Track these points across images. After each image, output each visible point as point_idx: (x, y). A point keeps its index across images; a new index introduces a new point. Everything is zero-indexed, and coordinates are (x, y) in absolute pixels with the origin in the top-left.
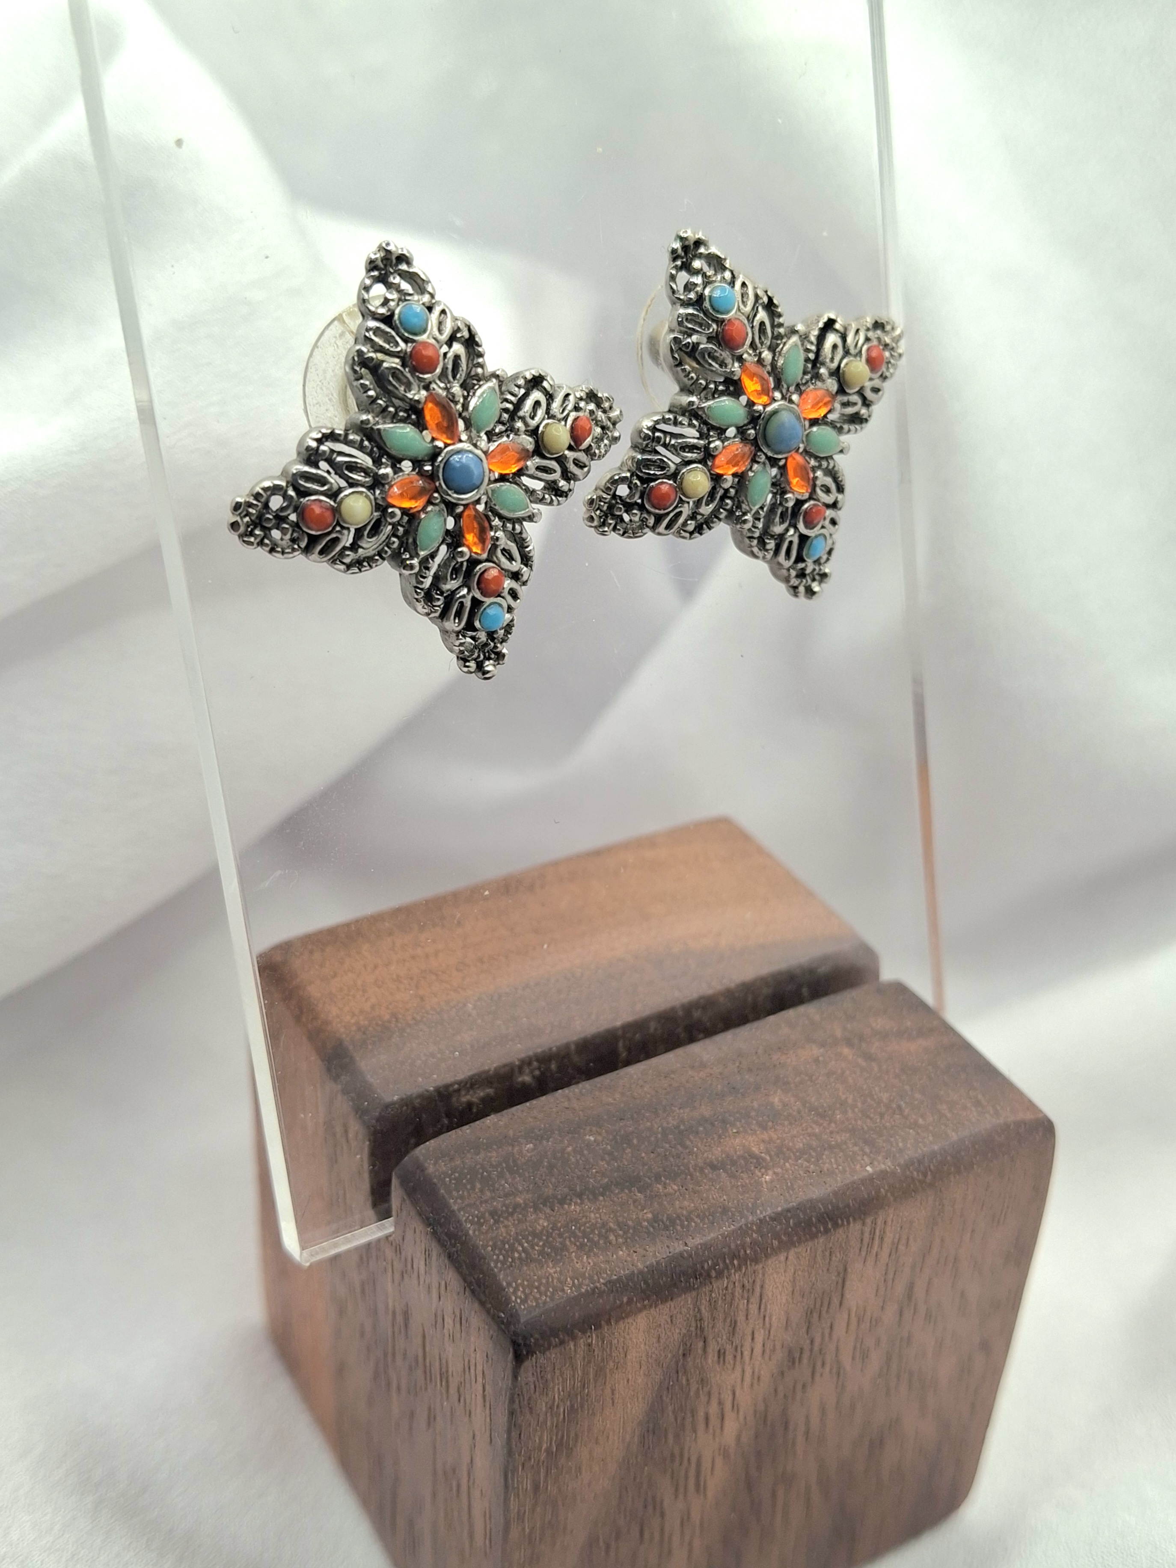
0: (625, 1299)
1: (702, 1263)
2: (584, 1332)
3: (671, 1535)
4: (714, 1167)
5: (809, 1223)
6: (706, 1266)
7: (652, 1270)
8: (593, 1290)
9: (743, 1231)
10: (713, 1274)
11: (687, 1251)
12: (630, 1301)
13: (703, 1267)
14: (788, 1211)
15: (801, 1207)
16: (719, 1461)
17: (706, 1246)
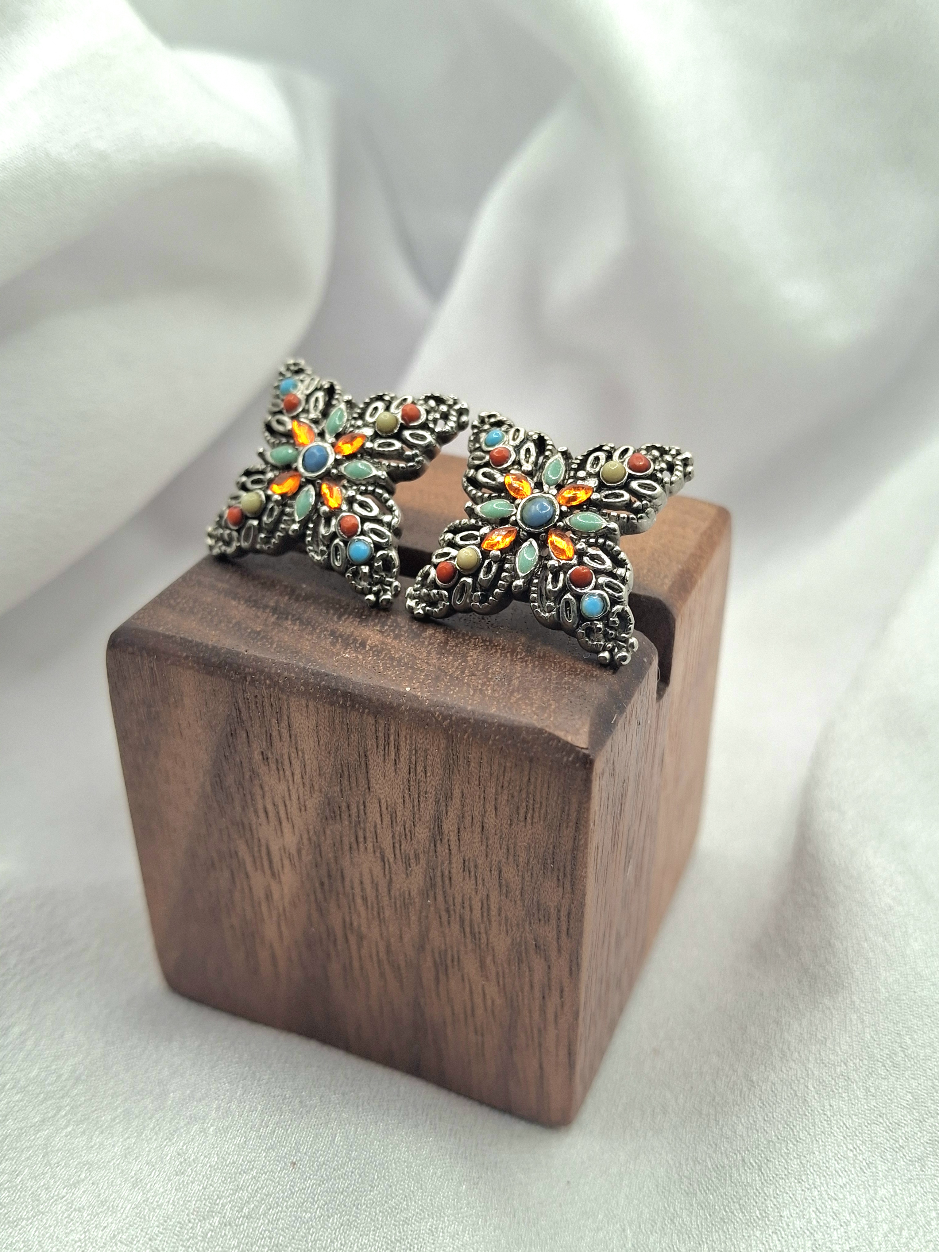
0: (185, 654)
1: (245, 666)
2: (149, 655)
3: (260, 904)
4: (333, 633)
5: (334, 691)
6: (247, 670)
7: (215, 650)
8: (172, 637)
9: (288, 667)
10: (249, 679)
11: (244, 654)
12: (187, 657)
13: (244, 670)
14: (327, 675)
15: (337, 678)
16: (286, 862)
17: (257, 659)
